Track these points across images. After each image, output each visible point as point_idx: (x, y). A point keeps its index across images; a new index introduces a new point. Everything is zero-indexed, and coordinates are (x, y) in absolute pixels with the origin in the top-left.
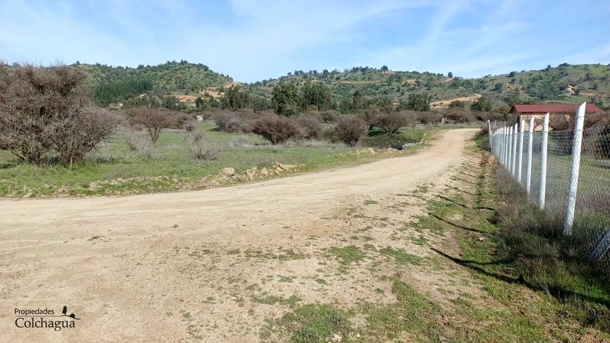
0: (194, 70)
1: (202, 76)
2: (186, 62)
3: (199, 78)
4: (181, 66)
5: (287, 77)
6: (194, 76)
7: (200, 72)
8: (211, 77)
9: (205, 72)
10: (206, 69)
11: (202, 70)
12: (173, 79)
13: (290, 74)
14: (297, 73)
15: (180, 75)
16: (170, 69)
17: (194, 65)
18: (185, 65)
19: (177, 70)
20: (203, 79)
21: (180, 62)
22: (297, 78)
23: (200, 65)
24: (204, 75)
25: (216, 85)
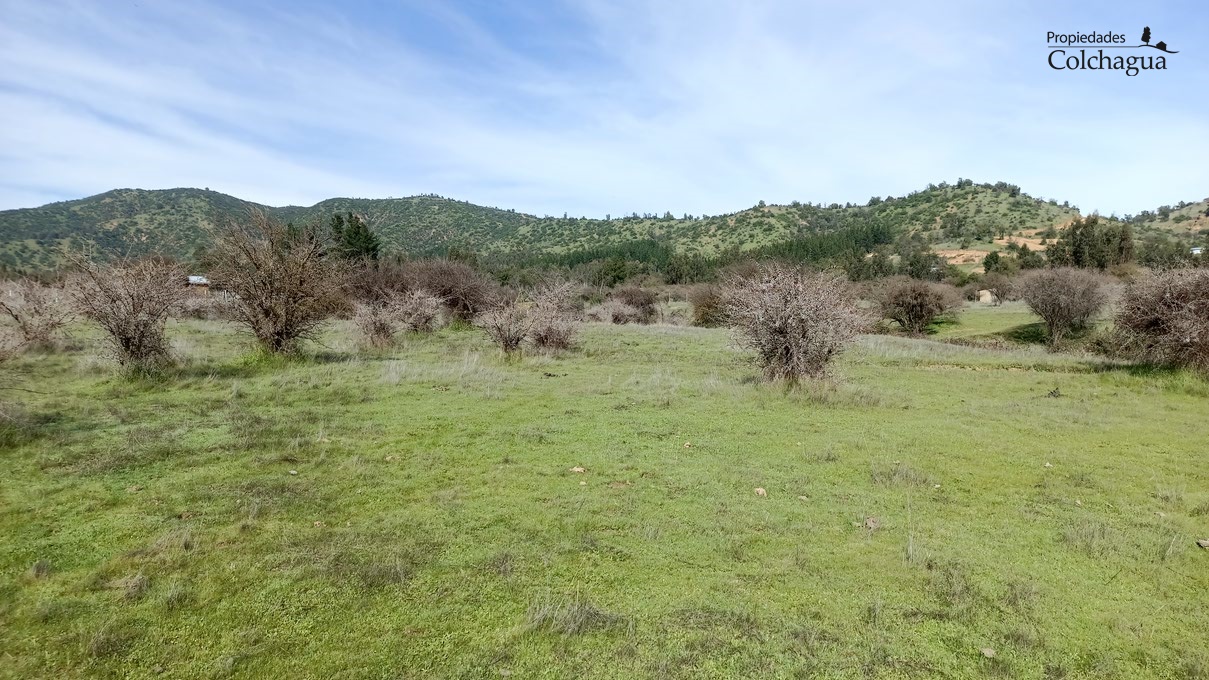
0: (985, 198)
1: (1003, 208)
2: (969, 183)
3: (995, 212)
4: (959, 191)
6: (985, 209)
7: (999, 199)
8: (1025, 208)
9: (1012, 200)
10: (1014, 192)
11: (1004, 195)
12: (938, 218)
15: (955, 210)
16: (933, 199)
17: (987, 186)
18: (967, 188)
19: (948, 200)
20: (1005, 215)
21: (956, 184)
23: (1002, 187)
24: (1008, 206)
25: (1036, 225)
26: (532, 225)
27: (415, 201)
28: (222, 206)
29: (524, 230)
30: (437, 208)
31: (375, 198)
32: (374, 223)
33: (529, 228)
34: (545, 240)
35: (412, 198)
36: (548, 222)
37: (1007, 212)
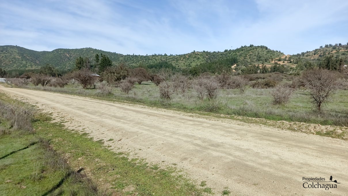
0: (259, 50)
1: (265, 53)
2: (253, 46)
3: (263, 54)
4: (250, 48)
5: (320, 49)
6: (260, 53)
7: (263, 50)
8: (271, 53)
9: (267, 50)
10: (267, 48)
11: (264, 49)
12: (247, 56)
13: (321, 47)
14: (326, 46)
15: (252, 53)
16: (244, 50)
17: (258, 47)
18: (253, 47)
19: (249, 51)
20: (266, 55)
21: (249, 46)
22: (328, 49)
23: (262, 47)
24: (266, 52)
25: (275, 57)
26: (123, 57)
27: (84, 49)
28: (22, 51)
29: (121, 58)
30: (92, 52)
31: (71, 49)
32: (72, 56)
33: (123, 58)
34: (128, 62)
35: (83, 48)
36: (128, 56)
37: (266, 54)
